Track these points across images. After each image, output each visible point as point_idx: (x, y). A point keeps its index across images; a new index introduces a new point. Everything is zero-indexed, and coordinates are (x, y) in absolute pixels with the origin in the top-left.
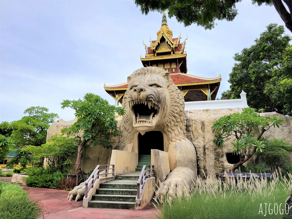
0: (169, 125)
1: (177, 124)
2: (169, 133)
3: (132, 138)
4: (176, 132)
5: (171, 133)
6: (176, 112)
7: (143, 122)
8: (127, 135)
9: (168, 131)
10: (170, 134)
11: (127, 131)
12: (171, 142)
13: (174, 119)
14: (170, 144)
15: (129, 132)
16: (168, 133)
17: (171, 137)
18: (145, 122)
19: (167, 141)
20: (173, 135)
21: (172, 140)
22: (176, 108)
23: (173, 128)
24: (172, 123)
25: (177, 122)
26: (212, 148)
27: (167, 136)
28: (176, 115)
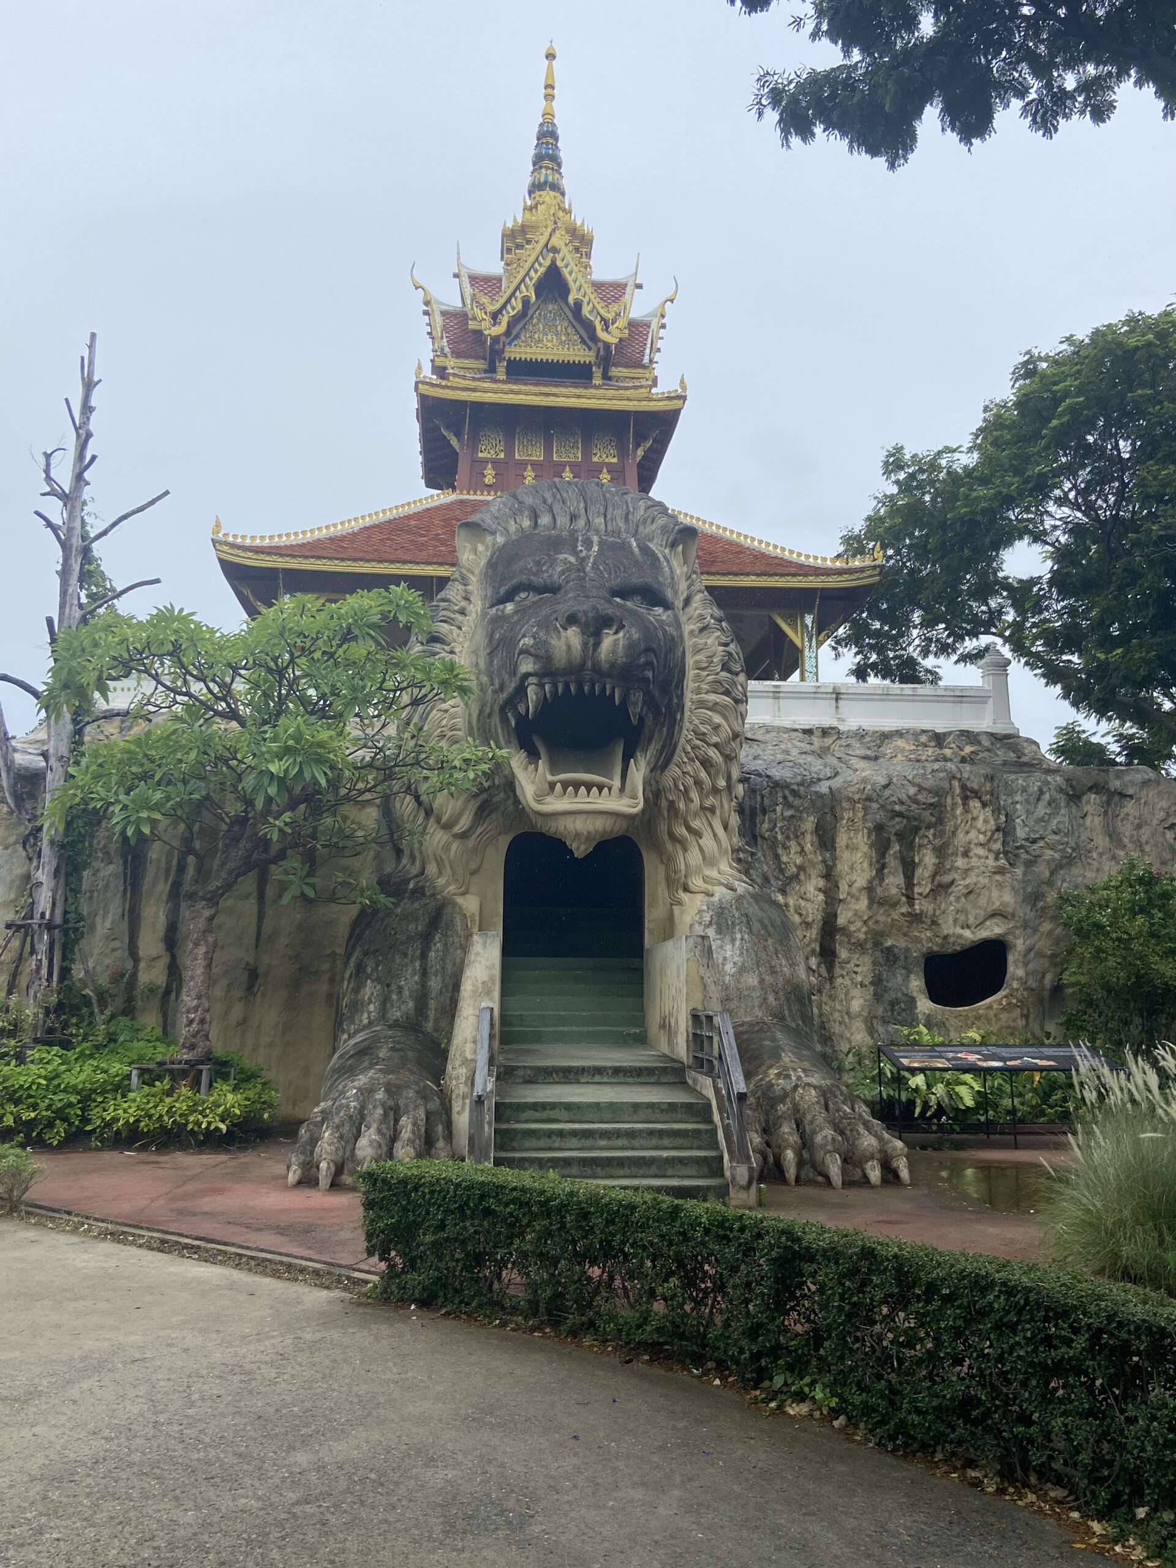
0: (682, 805)
1: (710, 801)
2: (678, 845)
3: (473, 865)
4: (707, 842)
5: (685, 850)
6: (715, 739)
7: (589, 786)
8: (447, 847)
9: (672, 836)
10: (681, 853)
11: (447, 827)
12: (684, 897)
13: (703, 775)
14: (680, 903)
15: (457, 829)
16: (669, 846)
17: (683, 867)
18: (600, 788)
19: (662, 890)
20: (694, 857)
21: (693, 888)
22: (717, 719)
23: (696, 824)
24: (694, 795)
25: (715, 791)
26: (864, 929)
27: (668, 861)
28: (713, 753)
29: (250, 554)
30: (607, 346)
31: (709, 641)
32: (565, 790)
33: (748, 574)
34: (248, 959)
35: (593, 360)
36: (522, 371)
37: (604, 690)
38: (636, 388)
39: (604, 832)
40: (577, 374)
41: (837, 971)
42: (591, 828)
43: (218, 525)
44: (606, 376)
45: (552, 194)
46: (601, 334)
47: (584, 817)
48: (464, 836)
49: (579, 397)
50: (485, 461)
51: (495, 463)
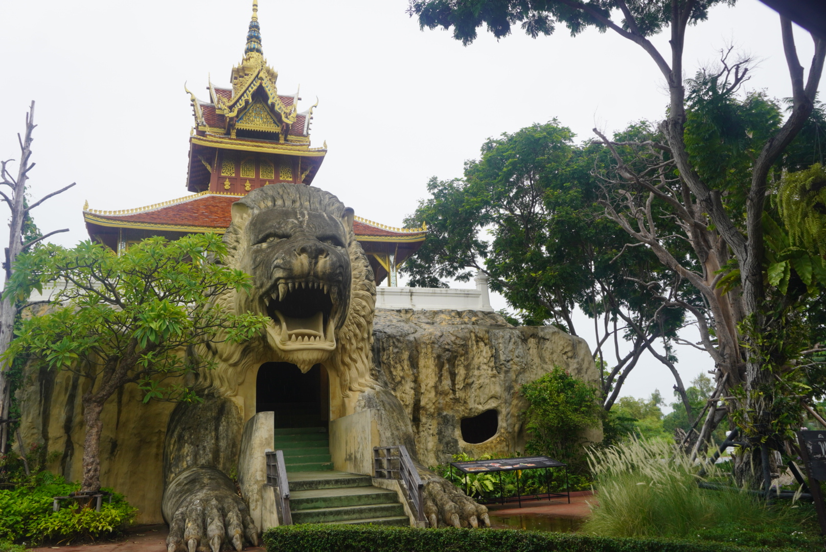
0: (348, 346)
1: (361, 344)
2: (346, 367)
3: (240, 381)
4: (359, 365)
5: (349, 369)
6: (363, 313)
7: (309, 336)
8: (226, 371)
9: (344, 363)
10: (347, 371)
11: (226, 360)
12: (350, 393)
13: (358, 331)
14: (348, 397)
15: (231, 361)
16: (342, 368)
17: (348, 378)
18: (315, 337)
19: (338, 390)
20: (354, 373)
21: (353, 388)
22: (364, 303)
23: (354, 356)
24: (354, 341)
25: (363, 339)
26: (433, 407)
27: (341, 375)
28: (362, 320)
29: (104, 220)
30: (287, 125)
31: (360, 265)
32: (297, 337)
33: (364, 235)
34: (111, 436)
35: (280, 131)
36: (244, 135)
37: (319, 286)
38: (301, 145)
39: (318, 360)
40: (271, 137)
41: (421, 429)
42: (311, 357)
43: (87, 205)
44: (286, 140)
45: (257, 54)
46: (284, 119)
47: (307, 352)
48: (235, 365)
49: (274, 148)
50: (225, 178)
51: (230, 179)
